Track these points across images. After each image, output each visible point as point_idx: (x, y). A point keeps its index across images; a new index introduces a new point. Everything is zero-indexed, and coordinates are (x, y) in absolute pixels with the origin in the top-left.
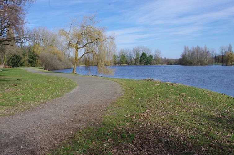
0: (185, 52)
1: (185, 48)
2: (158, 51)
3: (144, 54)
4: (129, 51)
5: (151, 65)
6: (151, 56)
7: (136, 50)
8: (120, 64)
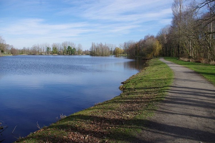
0: (92, 47)
1: (93, 44)
2: (80, 45)
3: (69, 47)
4: (60, 44)
5: (74, 55)
6: (74, 49)
7: (64, 44)
8: (53, 54)
